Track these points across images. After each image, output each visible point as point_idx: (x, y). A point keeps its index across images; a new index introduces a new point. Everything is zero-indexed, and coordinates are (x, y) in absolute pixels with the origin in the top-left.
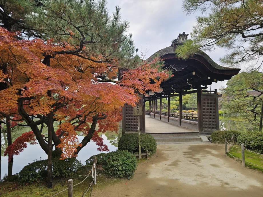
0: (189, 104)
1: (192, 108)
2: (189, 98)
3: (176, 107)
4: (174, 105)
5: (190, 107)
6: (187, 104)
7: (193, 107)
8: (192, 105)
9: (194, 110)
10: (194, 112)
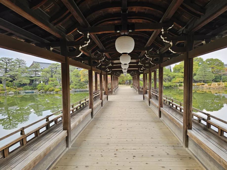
0: (198, 76)
1: (201, 81)
2: (198, 69)
3: (182, 80)
4: (179, 77)
5: (199, 79)
6: (195, 76)
7: (203, 80)
8: (202, 77)
9: (204, 82)
10: (204, 85)
